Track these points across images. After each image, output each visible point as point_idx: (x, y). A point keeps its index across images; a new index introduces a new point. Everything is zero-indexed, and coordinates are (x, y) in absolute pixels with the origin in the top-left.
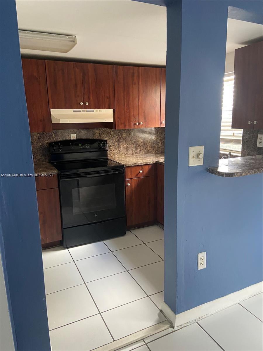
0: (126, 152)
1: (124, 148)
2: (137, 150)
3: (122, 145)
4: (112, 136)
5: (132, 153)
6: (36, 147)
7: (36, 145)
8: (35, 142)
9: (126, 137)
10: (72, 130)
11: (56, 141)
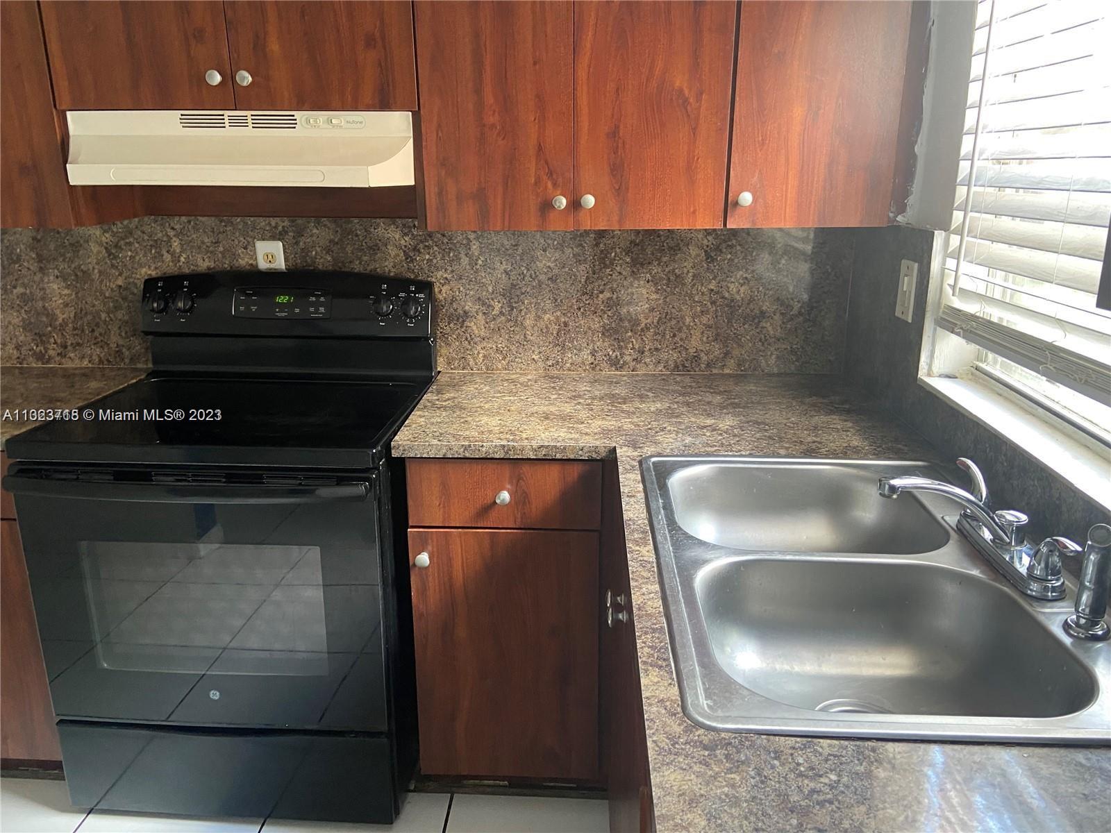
0: (555, 354)
1: (545, 332)
2: (620, 348)
3: (532, 316)
4: (473, 263)
5: (590, 359)
6: (102, 293)
7: (101, 282)
8: (96, 271)
9: (556, 271)
10: (262, 222)
11: (186, 271)
